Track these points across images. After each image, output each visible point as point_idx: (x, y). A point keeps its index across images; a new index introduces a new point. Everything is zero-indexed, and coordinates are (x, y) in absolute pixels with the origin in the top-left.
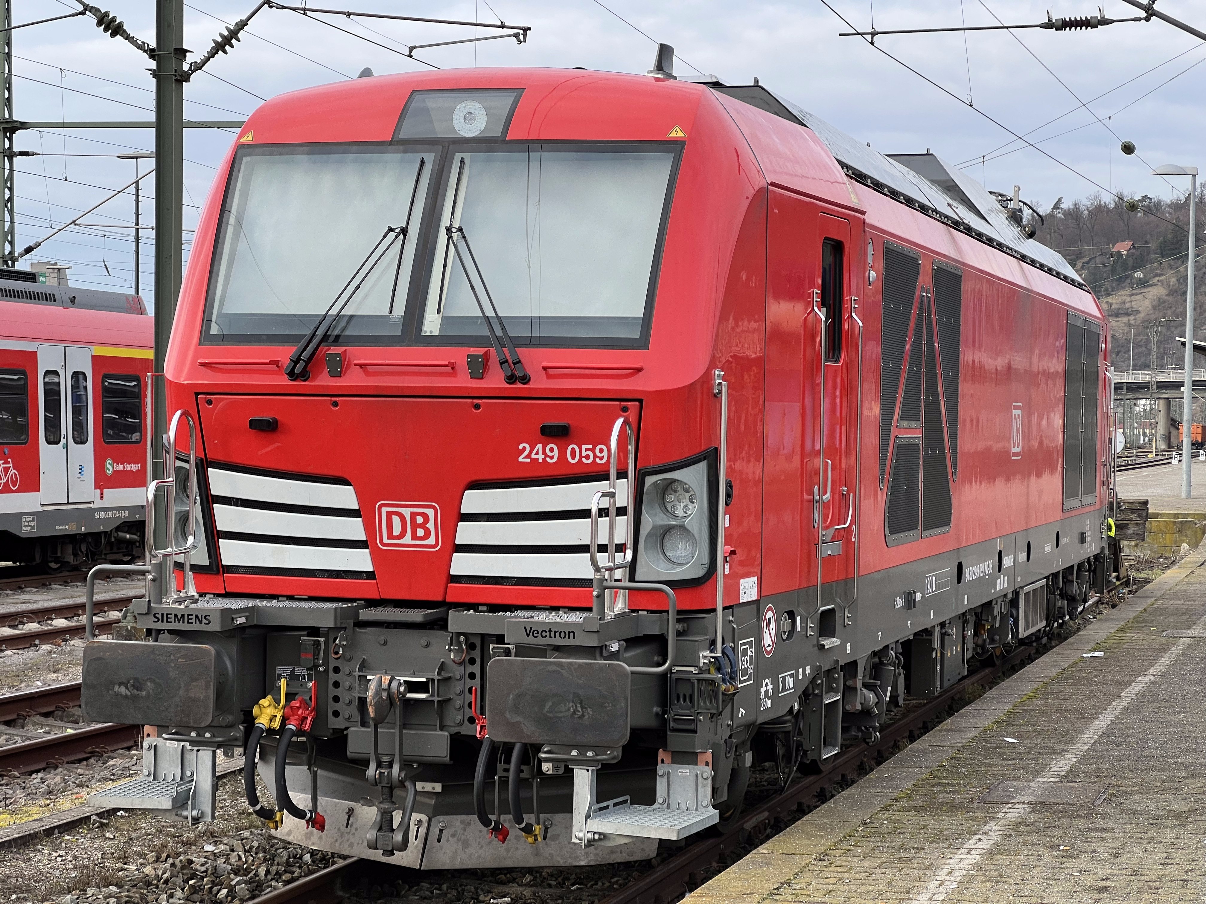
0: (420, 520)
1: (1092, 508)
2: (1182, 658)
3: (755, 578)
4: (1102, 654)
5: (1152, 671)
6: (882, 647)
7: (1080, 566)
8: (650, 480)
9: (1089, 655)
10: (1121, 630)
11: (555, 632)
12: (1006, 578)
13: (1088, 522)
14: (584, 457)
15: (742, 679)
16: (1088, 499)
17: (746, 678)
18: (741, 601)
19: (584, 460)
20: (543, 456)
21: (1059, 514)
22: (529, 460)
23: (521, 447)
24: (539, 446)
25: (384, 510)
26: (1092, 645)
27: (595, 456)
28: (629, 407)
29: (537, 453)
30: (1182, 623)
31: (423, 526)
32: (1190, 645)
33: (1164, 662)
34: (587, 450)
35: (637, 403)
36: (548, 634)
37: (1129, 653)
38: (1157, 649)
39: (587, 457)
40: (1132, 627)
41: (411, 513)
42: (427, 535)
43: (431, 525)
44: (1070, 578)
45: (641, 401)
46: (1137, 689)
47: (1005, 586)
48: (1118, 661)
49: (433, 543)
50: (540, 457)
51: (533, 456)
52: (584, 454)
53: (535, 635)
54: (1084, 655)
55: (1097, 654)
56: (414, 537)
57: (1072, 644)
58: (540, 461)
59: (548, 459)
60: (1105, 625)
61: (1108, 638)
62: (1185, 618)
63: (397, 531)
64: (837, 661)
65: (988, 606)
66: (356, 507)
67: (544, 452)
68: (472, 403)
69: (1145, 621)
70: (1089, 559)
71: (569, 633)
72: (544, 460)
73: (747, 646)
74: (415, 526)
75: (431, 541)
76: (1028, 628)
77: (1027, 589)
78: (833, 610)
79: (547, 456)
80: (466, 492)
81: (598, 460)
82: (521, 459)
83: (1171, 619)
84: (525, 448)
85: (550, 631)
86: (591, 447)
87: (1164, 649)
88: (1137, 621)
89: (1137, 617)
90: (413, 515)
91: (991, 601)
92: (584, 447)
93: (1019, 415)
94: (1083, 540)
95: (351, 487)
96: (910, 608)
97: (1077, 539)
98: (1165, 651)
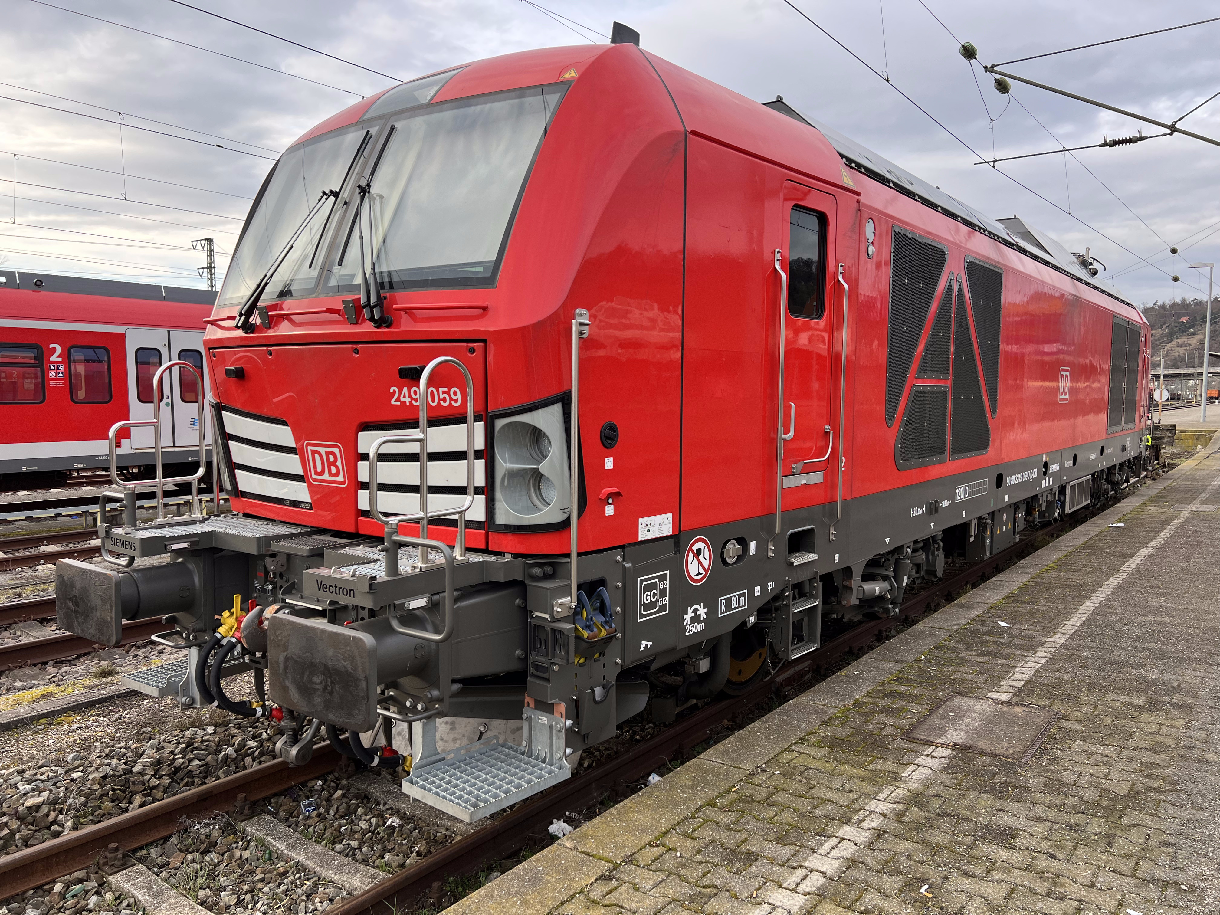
0: (332, 459)
1: (1132, 431)
2: (1179, 531)
3: (670, 516)
4: (1122, 525)
5: (1155, 543)
6: (892, 548)
7: (1122, 465)
8: (500, 423)
9: (1113, 525)
10: (1144, 504)
11: (340, 588)
12: (1051, 479)
13: (1129, 439)
14: (441, 400)
15: (644, 613)
16: (1130, 426)
17: (655, 610)
18: (640, 539)
19: (442, 402)
20: (410, 399)
21: (1104, 436)
22: (399, 403)
23: (391, 390)
24: (405, 389)
25: (310, 448)
26: (1120, 516)
27: (451, 399)
28: (475, 348)
29: (404, 397)
30: (1186, 499)
31: (334, 464)
32: (1187, 518)
33: (1167, 532)
34: (444, 392)
35: (482, 344)
36: (334, 589)
37: (1142, 525)
38: (1163, 521)
39: (444, 400)
40: (1152, 501)
41: (326, 452)
42: (337, 474)
43: (339, 463)
44: (1114, 471)
45: (484, 341)
46: (1138, 562)
47: (1051, 483)
48: (1132, 532)
49: (342, 480)
50: (407, 400)
51: (402, 399)
52: (441, 397)
53: (325, 590)
54: (1110, 525)
55: (1119, 525)
56: (330, 474)
57: (1106, 515)
58: (408, 404)
59: (413, 402)
60: (1137, 498)
61: (1133, 510)
62: (1189, 494)
63: (319, 469)
64: (816, 572)
65: (1035, 498)
66: (294, 445)
67: (410, 396)
68: (352, 348)
69: (1161, 497)
70: (1129, 460)
71: (350, 590)
72: (410, 402)
73: (657, 580)
74: (330, 464)
75: (340, 478)
76: (1073, 506)
77: (1072, 483)
78: (812, 529)
79: (412, 399)
80: (360, 433)
81: (453, 403)
82: (393, 402)
83: (1179, 496)
84: (394, 391)
85: (336, 587)
86: (446, 389)
87: (1167, 522)
88: (1157, 497)
89: (1158, 493)
90: (328, 453)
91: (1037, 495)
92: (441, 389)
93: (1067, 375)
94: (1124, 449)
95: (289, 428)
96: (932, 514)
97: (1119, 449)
98: (1168, 523)
